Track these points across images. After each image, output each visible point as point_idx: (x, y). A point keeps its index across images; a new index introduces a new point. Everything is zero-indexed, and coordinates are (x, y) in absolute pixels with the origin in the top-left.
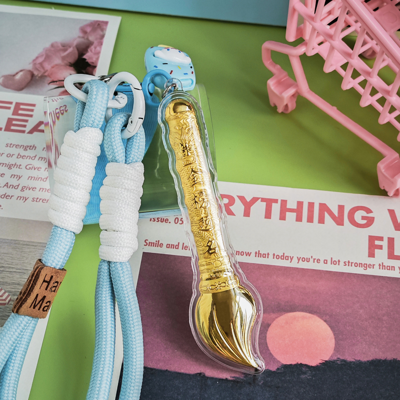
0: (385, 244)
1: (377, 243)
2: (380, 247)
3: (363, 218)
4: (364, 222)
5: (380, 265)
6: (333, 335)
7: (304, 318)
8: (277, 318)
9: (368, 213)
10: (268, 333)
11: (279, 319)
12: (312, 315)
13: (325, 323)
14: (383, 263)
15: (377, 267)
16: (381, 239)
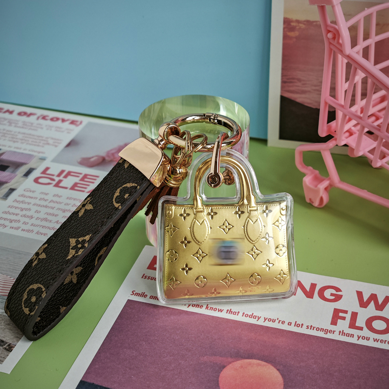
0: (348, 316)
1: (341, 314)
2: (344, 318)
3: (332, 295)
4: (333, 298)
5: (340, 332)
6: (282, 381)
7: (259, 365)
8: (233, 362)
9: (337, 291)
10: (222, 373)
11: (235, 363)
12: (267, 364)
13: (277, 372)
14: (343, 331)
15: (337, 333)
16: (346, 312)
